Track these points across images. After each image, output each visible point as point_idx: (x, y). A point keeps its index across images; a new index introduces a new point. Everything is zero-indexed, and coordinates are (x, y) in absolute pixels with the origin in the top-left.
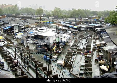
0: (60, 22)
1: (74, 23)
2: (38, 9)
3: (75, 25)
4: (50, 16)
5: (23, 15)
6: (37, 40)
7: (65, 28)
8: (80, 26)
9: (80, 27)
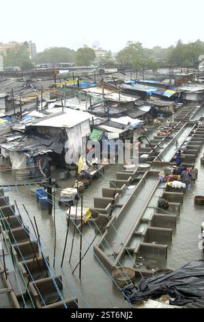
0: (122, 82)
1: (167, 81)
2: (80, 50)
3: (168, 87)
4: (111, 65)
5: (40, 67)
6: (31, 140)
7: (129, 99)
8: (184, 88)
9: (184, 93)
